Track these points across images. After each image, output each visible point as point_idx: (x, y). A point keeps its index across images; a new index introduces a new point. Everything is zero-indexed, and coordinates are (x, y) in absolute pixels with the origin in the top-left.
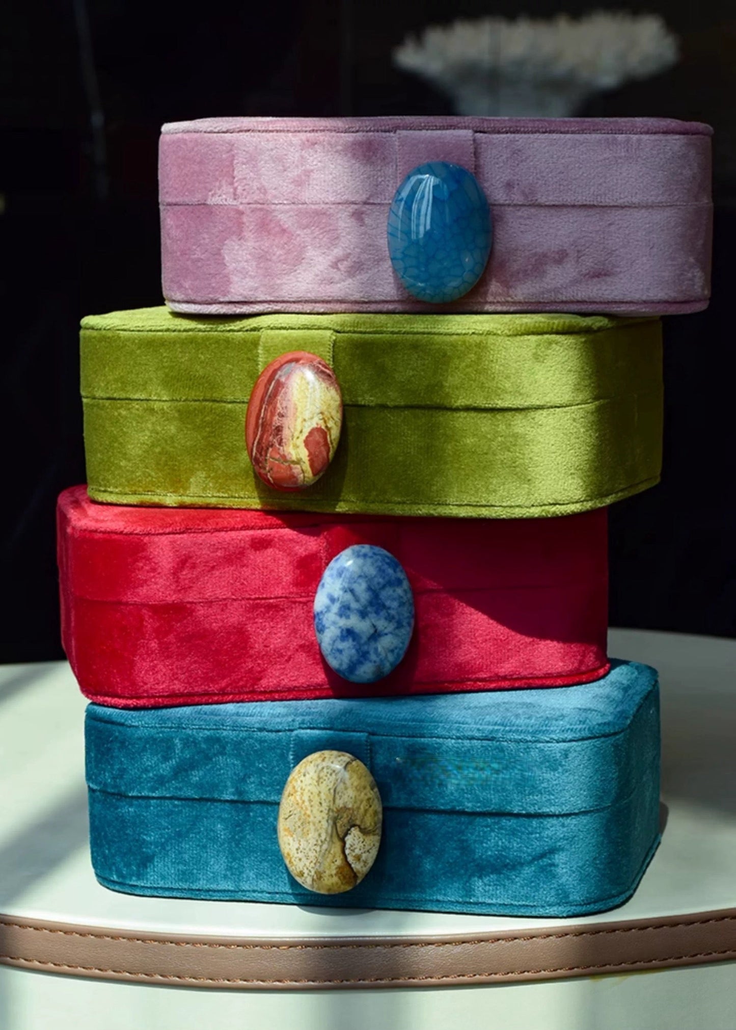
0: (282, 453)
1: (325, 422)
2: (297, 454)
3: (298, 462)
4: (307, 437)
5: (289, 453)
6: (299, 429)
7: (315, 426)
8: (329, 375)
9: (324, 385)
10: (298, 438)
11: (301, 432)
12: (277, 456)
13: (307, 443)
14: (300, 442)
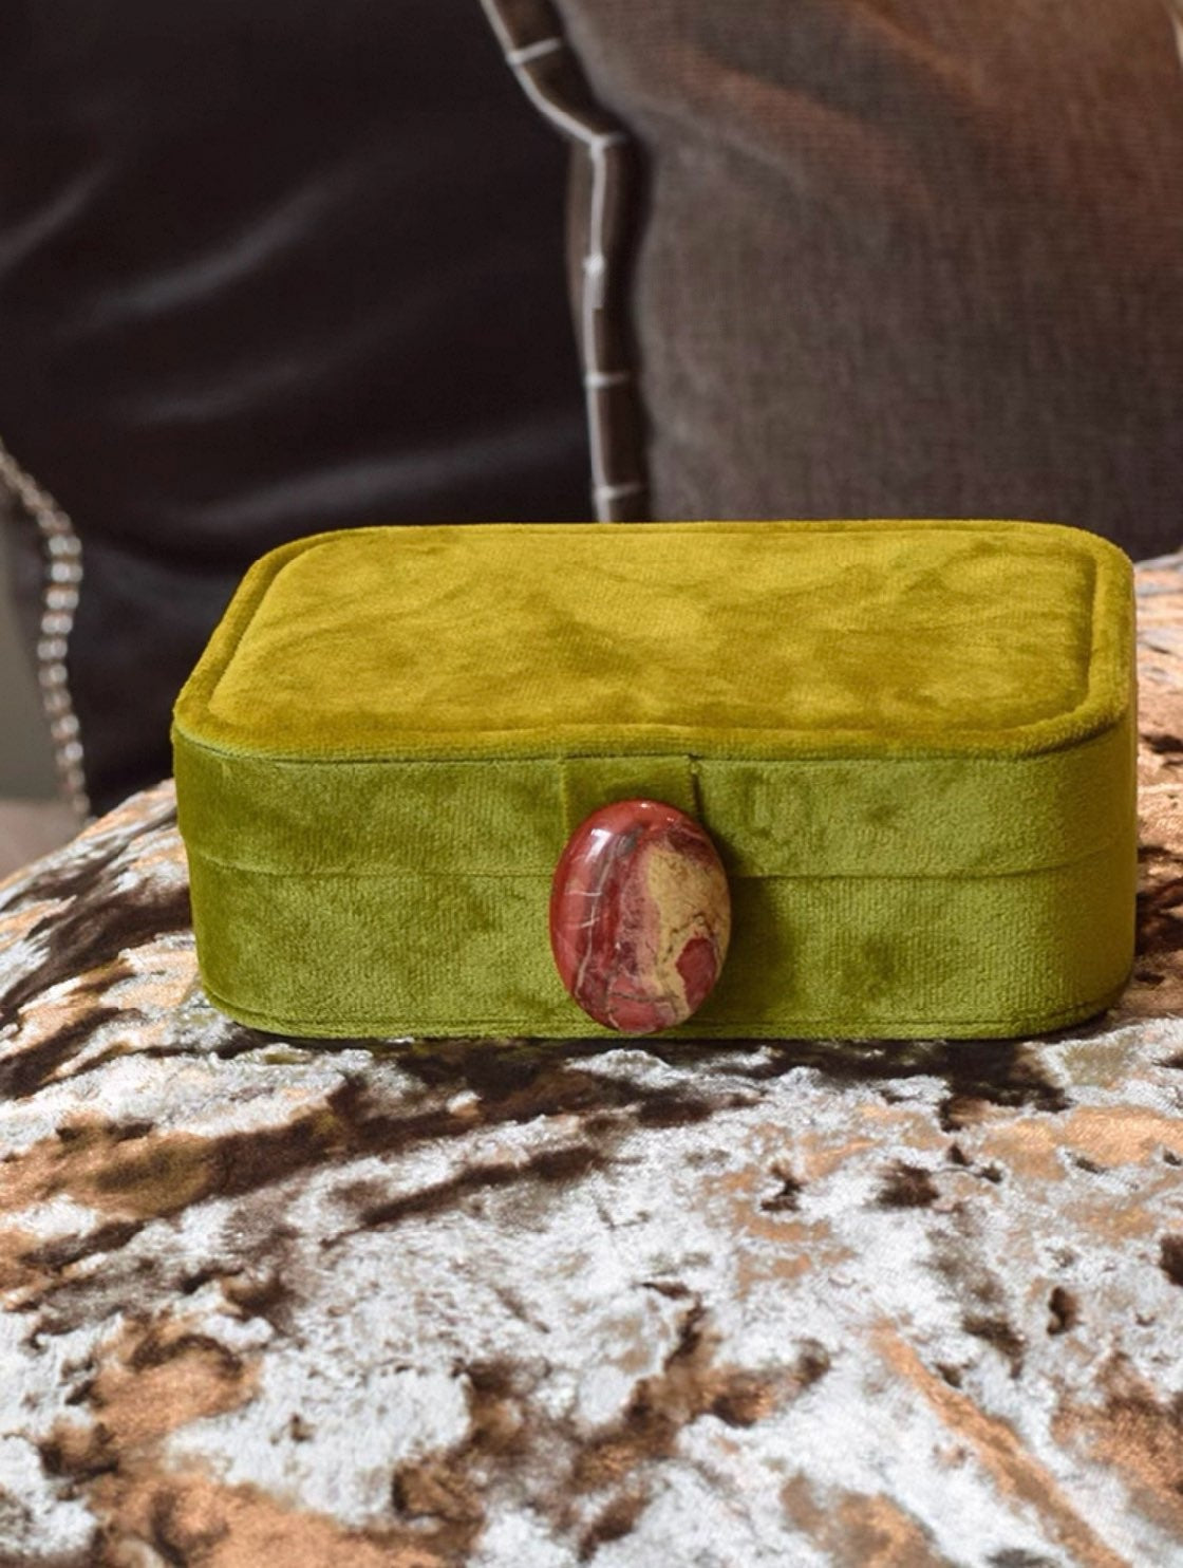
0: (637, 985)
1: (709, 927)
2: (666, 986)
3: (670, 997)
4: (681, 958)
5: (651, 987)
6: (666, 945)
7: (692, 935)
8: (703, 845)
9: (699, 865)
10: (665, 960)
11: (670, 950)
12: (628, 992)
13: (680, 967)
14: (670, 966)
